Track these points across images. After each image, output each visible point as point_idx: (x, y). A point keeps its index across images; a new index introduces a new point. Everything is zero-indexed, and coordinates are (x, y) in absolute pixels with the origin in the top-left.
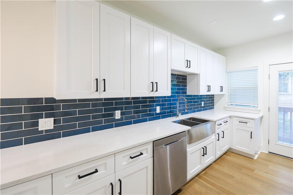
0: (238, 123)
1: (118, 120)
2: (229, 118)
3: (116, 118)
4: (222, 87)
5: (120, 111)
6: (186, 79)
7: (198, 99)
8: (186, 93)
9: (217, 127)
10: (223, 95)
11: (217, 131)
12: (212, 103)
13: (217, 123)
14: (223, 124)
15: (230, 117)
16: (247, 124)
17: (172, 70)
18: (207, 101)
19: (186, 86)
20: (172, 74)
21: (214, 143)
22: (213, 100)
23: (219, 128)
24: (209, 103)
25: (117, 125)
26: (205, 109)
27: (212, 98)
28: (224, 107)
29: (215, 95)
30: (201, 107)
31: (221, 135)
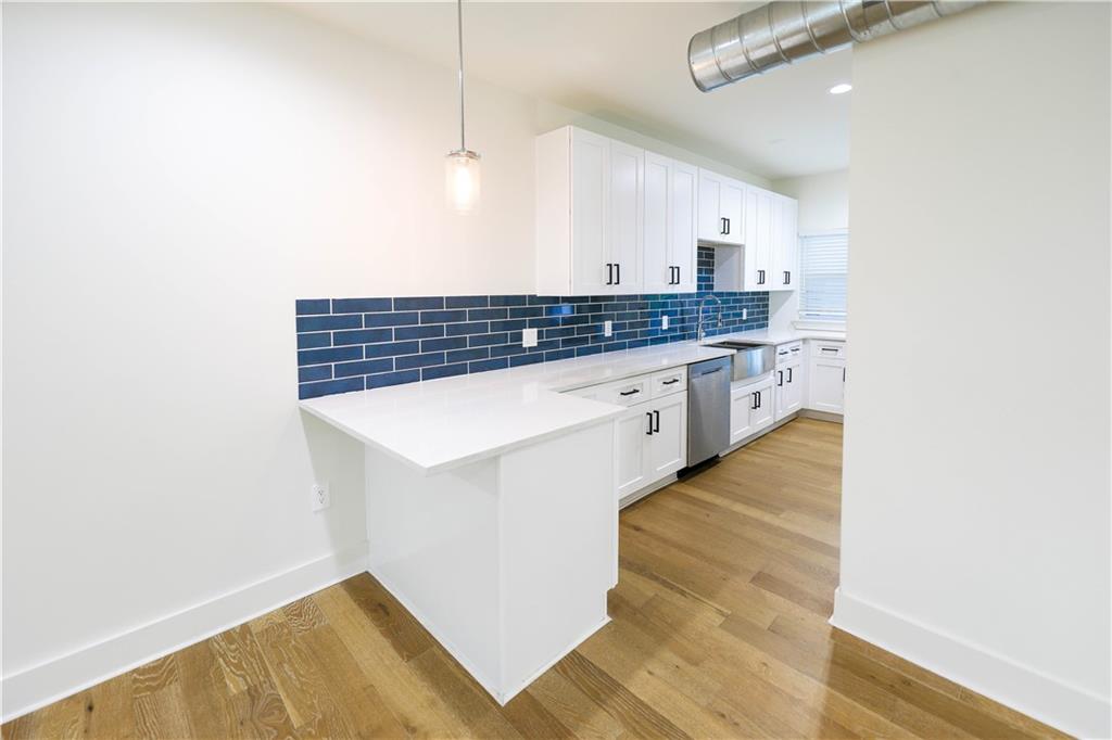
0: (820, 351)
1: (609, 339)
2: (801, 343)
3: (606, 335)
4: (788, 274)
5: (610, 322)
6: (712, 256)
7: (735, 301)
8: (712, 287)
9: (779, 357)
10: (791, 292)
11: (779, 367)
12: (763, 312)
13: (779, 349)
14: (790, 353)
15: (804, 340)
16: (839, 354)
17: (699, 241)
18: (753, 307)
19: (712, 271)
20: (699, 248)
21: (773, 388)
22: (767, 306)
23: (782, 361)
24: (758, 313)
25: (609, 349)
26: (749, 326)
27: (764, 299)
28: (792, 323)
29: (773, 292)
30: (742, 321)
31: (786, 377)
